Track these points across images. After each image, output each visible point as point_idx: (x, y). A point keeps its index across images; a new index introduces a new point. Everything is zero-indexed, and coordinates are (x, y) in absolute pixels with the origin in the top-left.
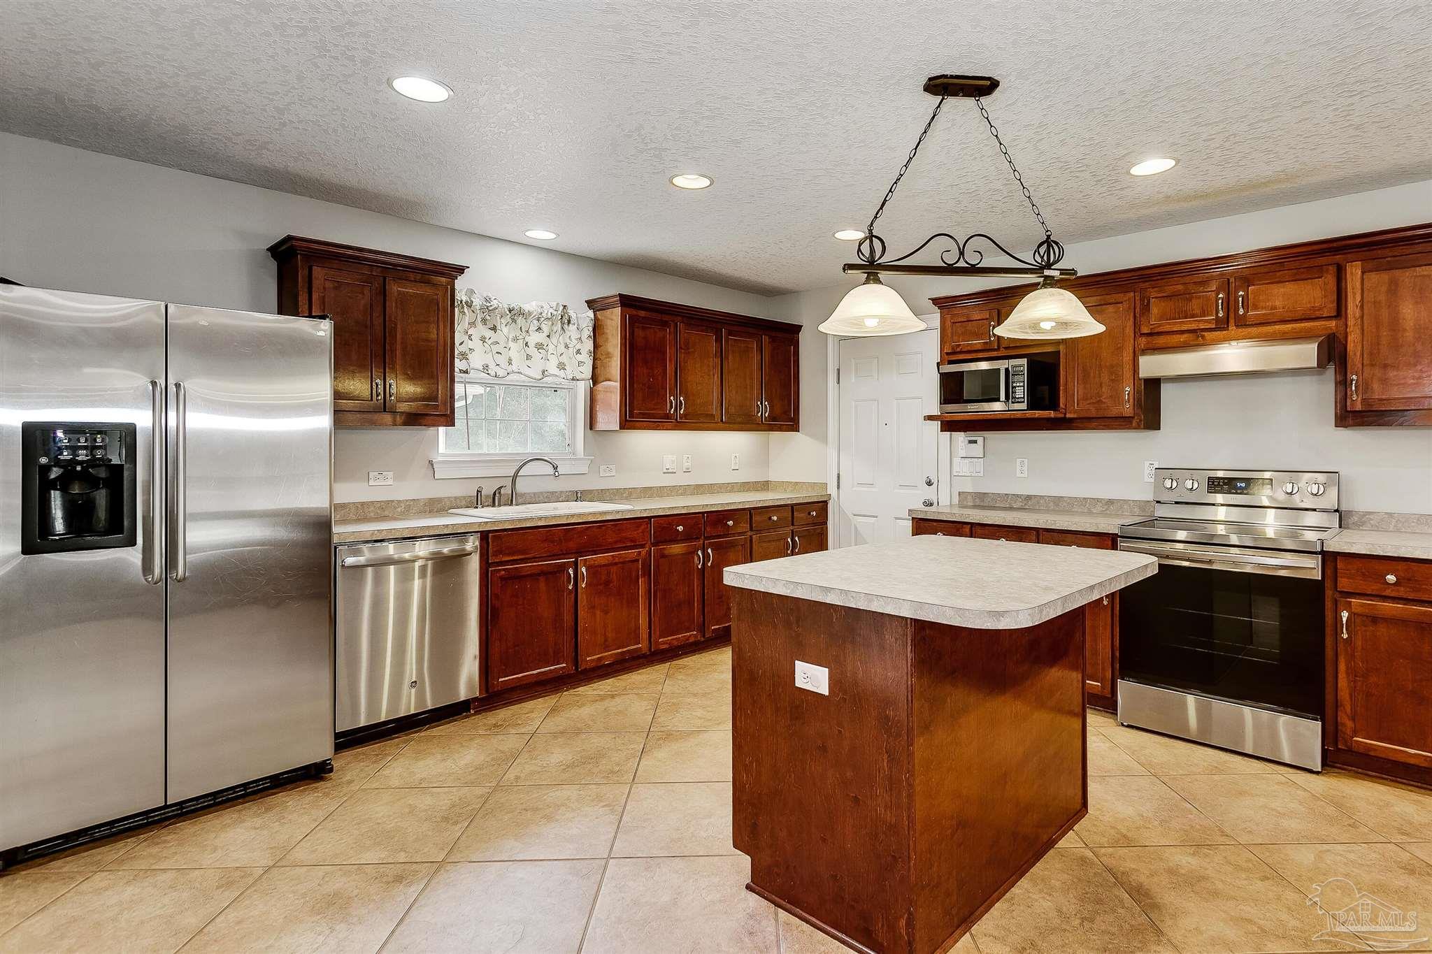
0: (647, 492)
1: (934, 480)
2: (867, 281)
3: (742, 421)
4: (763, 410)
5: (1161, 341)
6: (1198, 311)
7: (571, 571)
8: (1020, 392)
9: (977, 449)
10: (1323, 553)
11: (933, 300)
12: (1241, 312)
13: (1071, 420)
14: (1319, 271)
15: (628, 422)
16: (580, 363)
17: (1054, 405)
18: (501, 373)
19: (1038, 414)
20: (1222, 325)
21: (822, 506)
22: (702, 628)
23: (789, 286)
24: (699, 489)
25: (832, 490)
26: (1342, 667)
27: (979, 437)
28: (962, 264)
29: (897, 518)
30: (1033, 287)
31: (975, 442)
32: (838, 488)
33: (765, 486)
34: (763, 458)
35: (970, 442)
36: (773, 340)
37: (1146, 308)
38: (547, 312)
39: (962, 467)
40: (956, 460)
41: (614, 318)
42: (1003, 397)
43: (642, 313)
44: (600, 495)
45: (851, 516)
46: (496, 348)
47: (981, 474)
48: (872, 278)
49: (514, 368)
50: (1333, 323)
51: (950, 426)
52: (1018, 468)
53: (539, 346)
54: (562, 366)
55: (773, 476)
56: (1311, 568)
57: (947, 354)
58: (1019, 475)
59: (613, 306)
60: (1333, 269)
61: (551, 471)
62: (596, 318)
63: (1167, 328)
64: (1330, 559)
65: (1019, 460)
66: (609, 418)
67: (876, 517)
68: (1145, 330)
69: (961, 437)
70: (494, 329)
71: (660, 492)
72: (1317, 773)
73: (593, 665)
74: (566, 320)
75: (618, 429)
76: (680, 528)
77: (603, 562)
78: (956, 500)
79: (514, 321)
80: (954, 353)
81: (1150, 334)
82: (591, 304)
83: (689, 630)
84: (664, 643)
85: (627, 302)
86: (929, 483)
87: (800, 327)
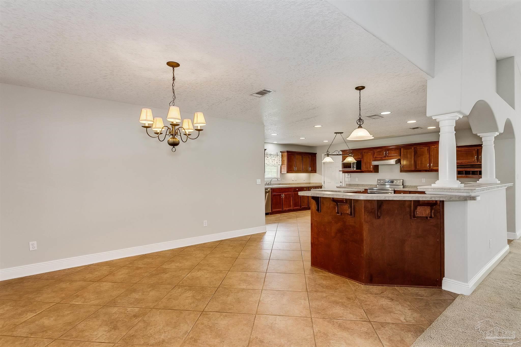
0: (289, 184)
2: (327, 156)
3: (306, 171)
4: (310, 169)
5: (377, 159)
6: (382, 155)
7: (282, 195)
8: (355, 167)
12: (387, 155)
13: (363, 171)
15: (288, 172)
16: (280, 162)
17: (361, 169)
18: (269, 164)
19: (357, 170)
20: (385, 157)
21: (321, 187)
22: (301, 207)
23: (314, 145)
24: (298, 184)
25: (323, 184)
27: (350, 174)
28: (339, 154)
30: (348, 156)
31: (349, 175)
33: (310, 183)
34: (309, 178)
36: (311, 156)
37: (374, 154)
38: (275, 154)
39: (346, 179)
41: (286, 154)
42: (352, 168)
43: (290, 153)
44: (283, 184)
46: (268, 160)
47: (350, 180)
48: (328, 156)
49: (270, 163)
50: (399, 157)
51: (344, 172)
52: (356, 179)
53: (274, 160)
54: (277, 163)
55: (311, 182)
57: (343, 160)
59: (285, 152)
60: (399, 149)
61: (277, 180)
62: (282, 154)
63: (377, 157)
66: (285, 170)
68: (374, 157)
69: (346, 174)
70: (268, 157)
71: (292, 184)
73: (285, 210)
74: (278, 155)
75: (286, 173)
76: (297, 189)
77: (286, 194)
78: (346, 185)
79: (270, 156)
81: (375, 158)
82: (281, 152)
83: (298, 207)
84: (295, 208)
85: (288, 152)
86: (341, 182)
87: (316, 153)
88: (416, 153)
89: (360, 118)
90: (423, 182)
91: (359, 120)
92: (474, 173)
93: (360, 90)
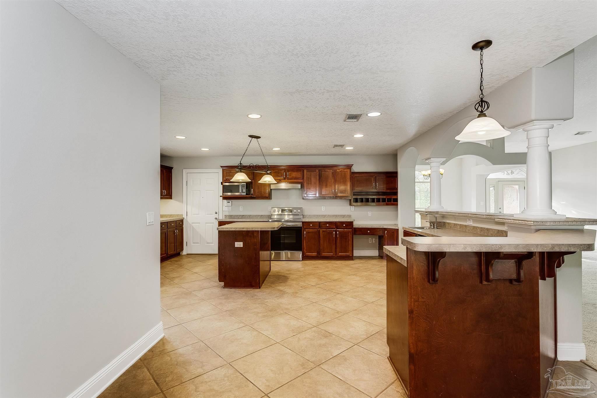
1: (218, 212)
4: (164, 193)
6: (280, 176)
8: (244, 191)
9: (230, 204)
10: (302, 222)
11: (221, 166)
12: (288, 177)
13: (255, 197)
14: (300, 170)
19: (248, 196)
20: (285, 179)
21: (182, 221)
25: (185, 216)
26: (304, 242)
27: (230, 201)
29: (206, 223)
31: (229, 202)
32: (187, 216)
35: (228, 202)
36: (166, 171)
39: (225, 209)
40: (224, 207)
42: (239, 191)
45: (191, 223)
47: (231, 210)
50: (302, 180)
51: (225, 198)
52: (240, 208)
56: (300, 224)
57: (225, 180)
58: (240, 210)
60: (302, 170)
64: (303, 223)
65: (240, 207)
67: (199, 223)
69: (225, 201)
72: (301, 261)
78: (224, 217)
80: (227, 180)
86: (216, 213)
87: (172, 168)
88: (320, 176)
89: (482, 99)
90: (323, 210)
91: (479, 103)
92: (389, 200)
93: (482, 48)
